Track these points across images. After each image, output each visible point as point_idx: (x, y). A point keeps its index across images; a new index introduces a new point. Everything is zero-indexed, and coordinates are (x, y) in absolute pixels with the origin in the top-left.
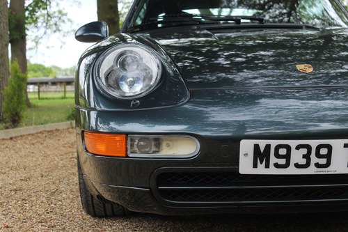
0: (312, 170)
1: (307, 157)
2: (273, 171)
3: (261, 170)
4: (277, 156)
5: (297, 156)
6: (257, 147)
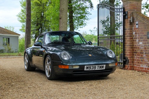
0: (93, 70)
1: (93, 68)
2: (89, 70)
3: (87, 70)
5: (92, 68)
6: (87, 67)
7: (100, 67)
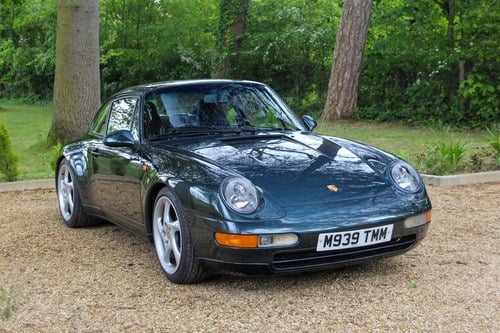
1: (348, 240)
2: (333, 248)
3: (327, 248)
4: (335, 240)
6: (326, 237)
7: (375, 235)
